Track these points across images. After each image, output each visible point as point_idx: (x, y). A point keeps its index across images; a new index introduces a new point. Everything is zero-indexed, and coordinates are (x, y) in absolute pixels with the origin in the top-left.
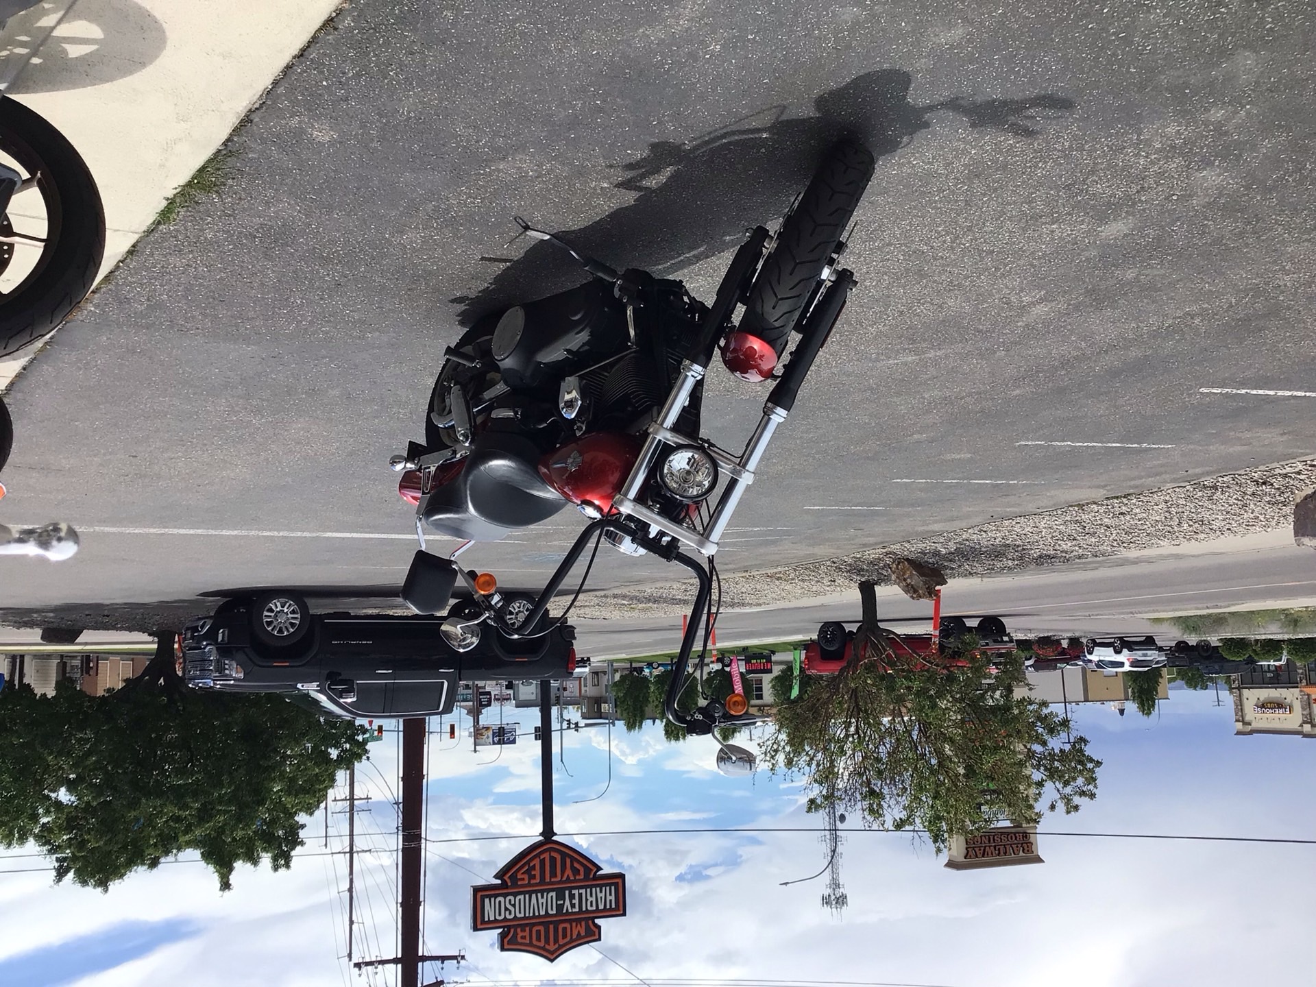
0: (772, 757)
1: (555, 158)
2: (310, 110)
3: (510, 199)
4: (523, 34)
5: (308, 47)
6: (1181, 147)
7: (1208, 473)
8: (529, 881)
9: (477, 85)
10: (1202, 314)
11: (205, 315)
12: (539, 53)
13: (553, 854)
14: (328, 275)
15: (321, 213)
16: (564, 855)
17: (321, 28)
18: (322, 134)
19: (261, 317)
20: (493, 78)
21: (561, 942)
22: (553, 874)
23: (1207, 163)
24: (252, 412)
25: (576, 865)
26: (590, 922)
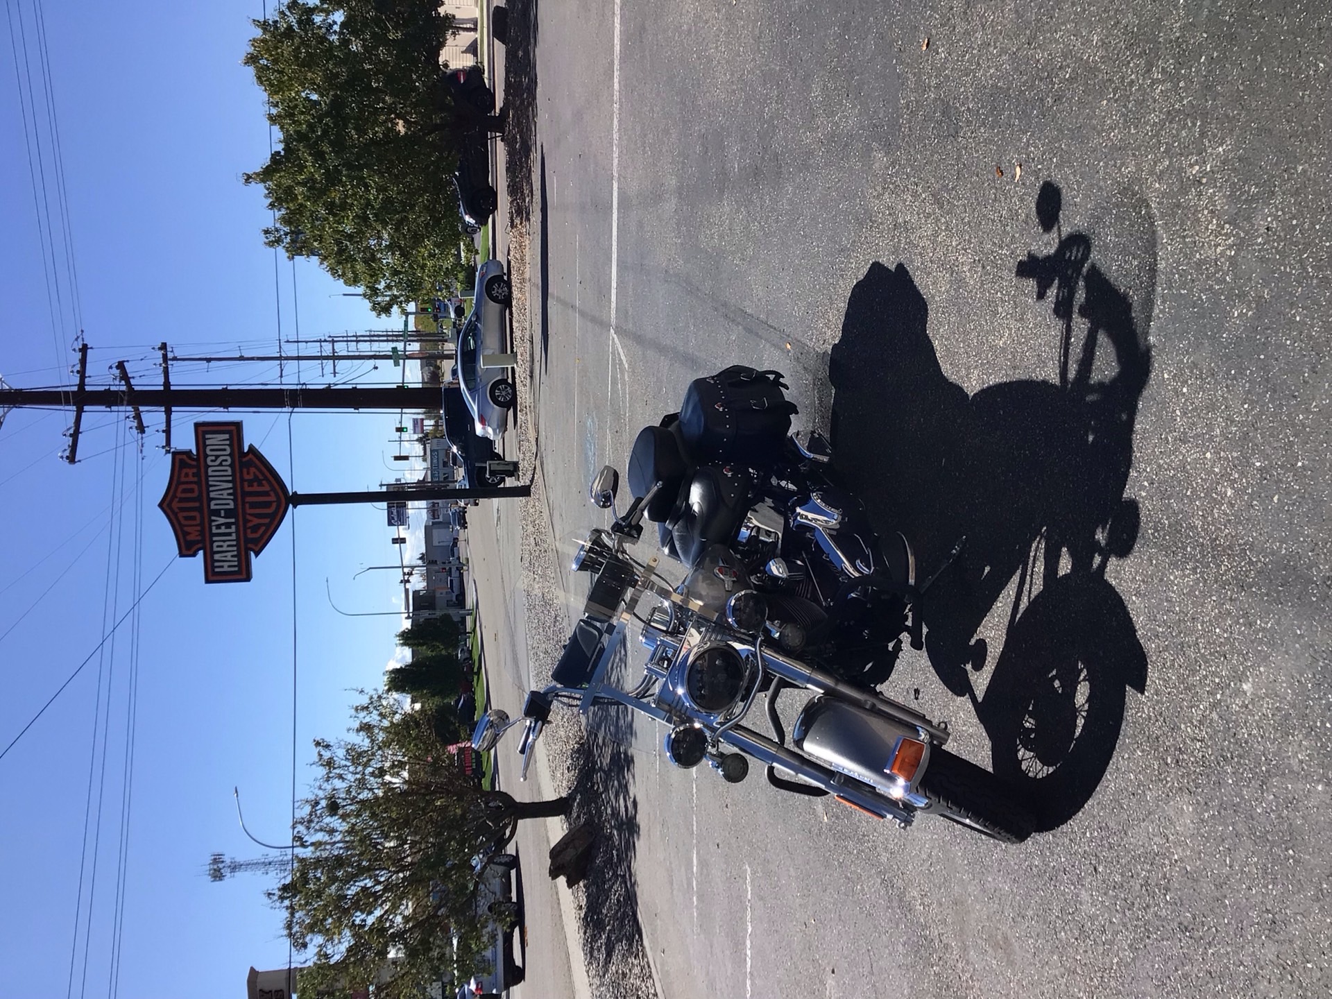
16: (271, 517)
26: (200, 545)
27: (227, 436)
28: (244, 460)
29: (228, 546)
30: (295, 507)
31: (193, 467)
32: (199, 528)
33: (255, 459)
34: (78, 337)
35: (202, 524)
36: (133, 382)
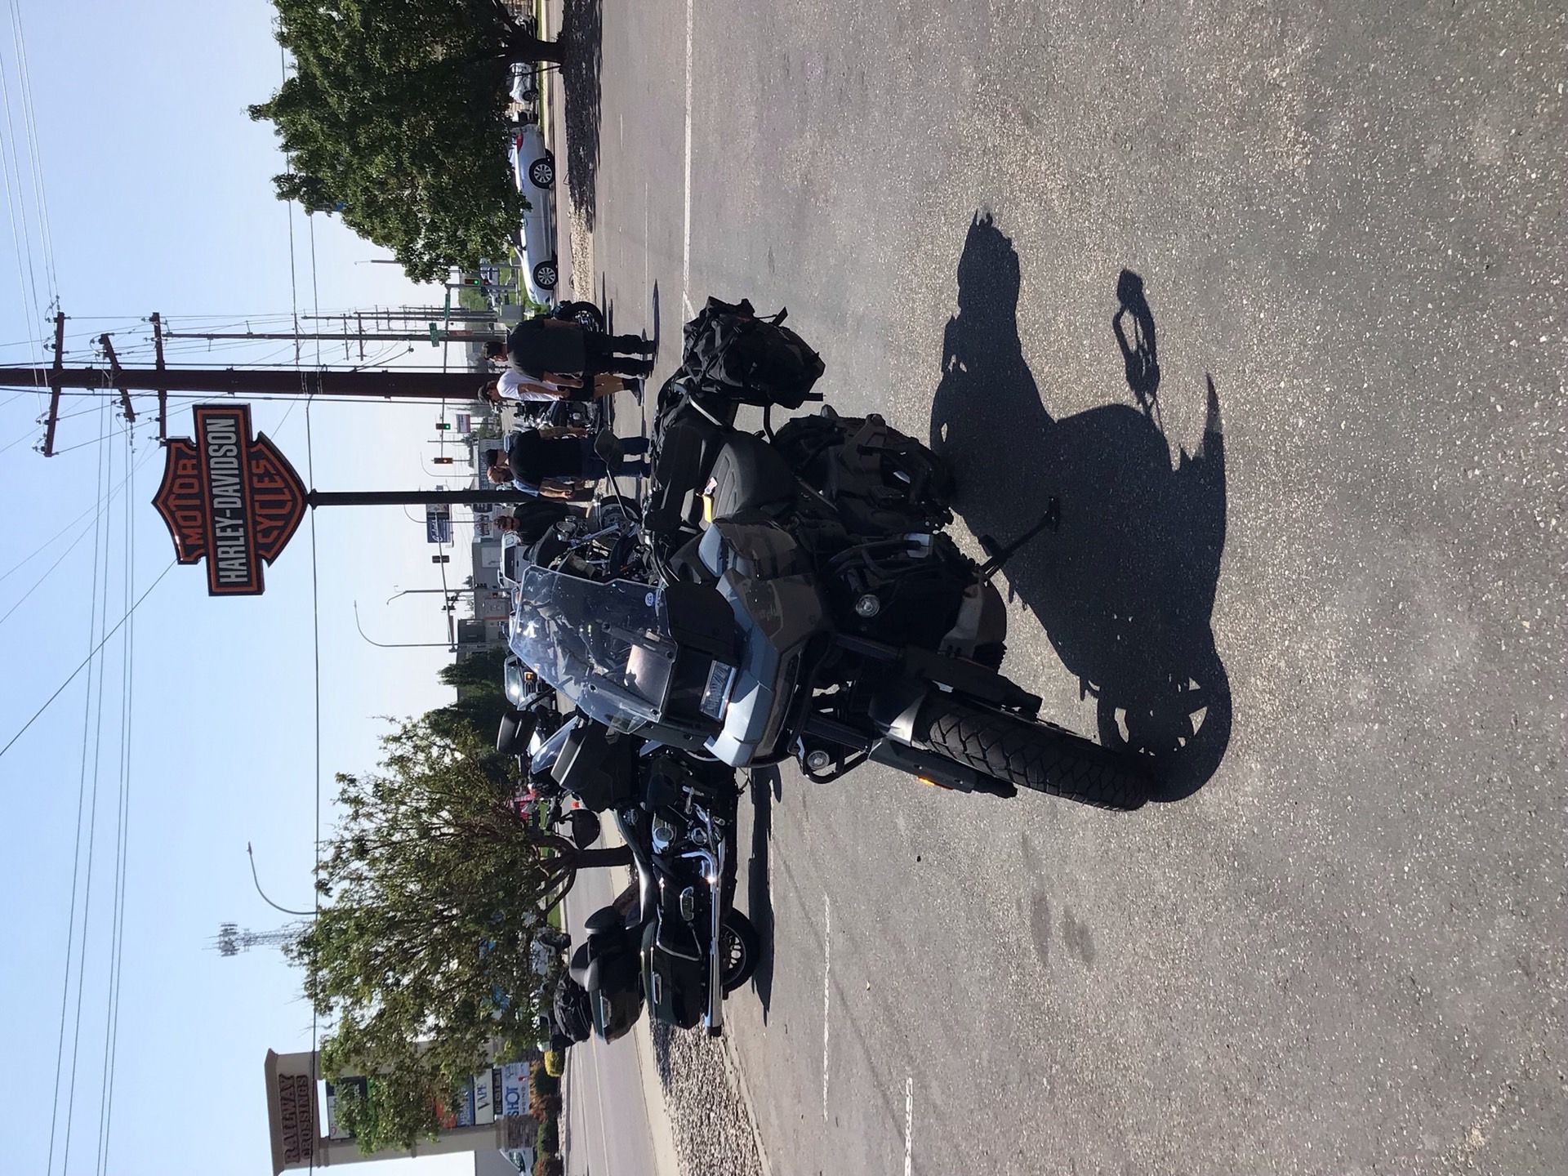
8: (255, 475)
13: (289, 506)
16: (286, 519)
26: (202, 551)
27: (232, 422)
28: (252, 450)
29: (235, 552)
30: (314, 508)
31: (193, 457)
32: (200, 531)
33: (267, 452)
34: (53, 304)
35: (204, 526)
36: (119, 359)
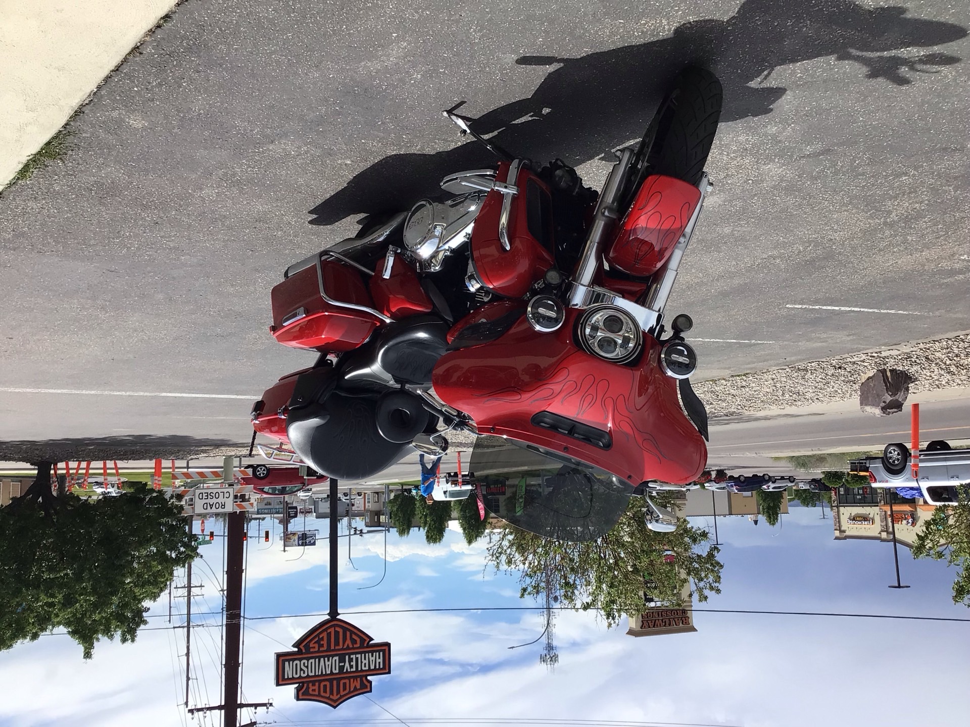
0: (497, 558)
1: (310, 143)
2: (126, 106)
3: (279, 169)
4: (277, 62)
5: (122, 64)
6: (750, 149)
7: (800, 361)
8: (319, 649)
9: (248, 94)
10: (780, 256)
11: (57, 242)
12: (291, 75)
13: (337, 629)
14: (148, 216)
15: (139, 175)
16: (345, 630)
17: (129, 54)
18: (136, 122)
19: (100, 244)
20: (259, 90)
21: (342, 693)
22: (337, 643)
23: (769, 159)
24: (98, 308)
25: (354, 637)
26: (364, 679)
27: (287, 663)
28: (304, 651)
29: (365, 659)
30: (339, 614)
31: (308, 688)
32: (352, 680)
33: (304, 643)
